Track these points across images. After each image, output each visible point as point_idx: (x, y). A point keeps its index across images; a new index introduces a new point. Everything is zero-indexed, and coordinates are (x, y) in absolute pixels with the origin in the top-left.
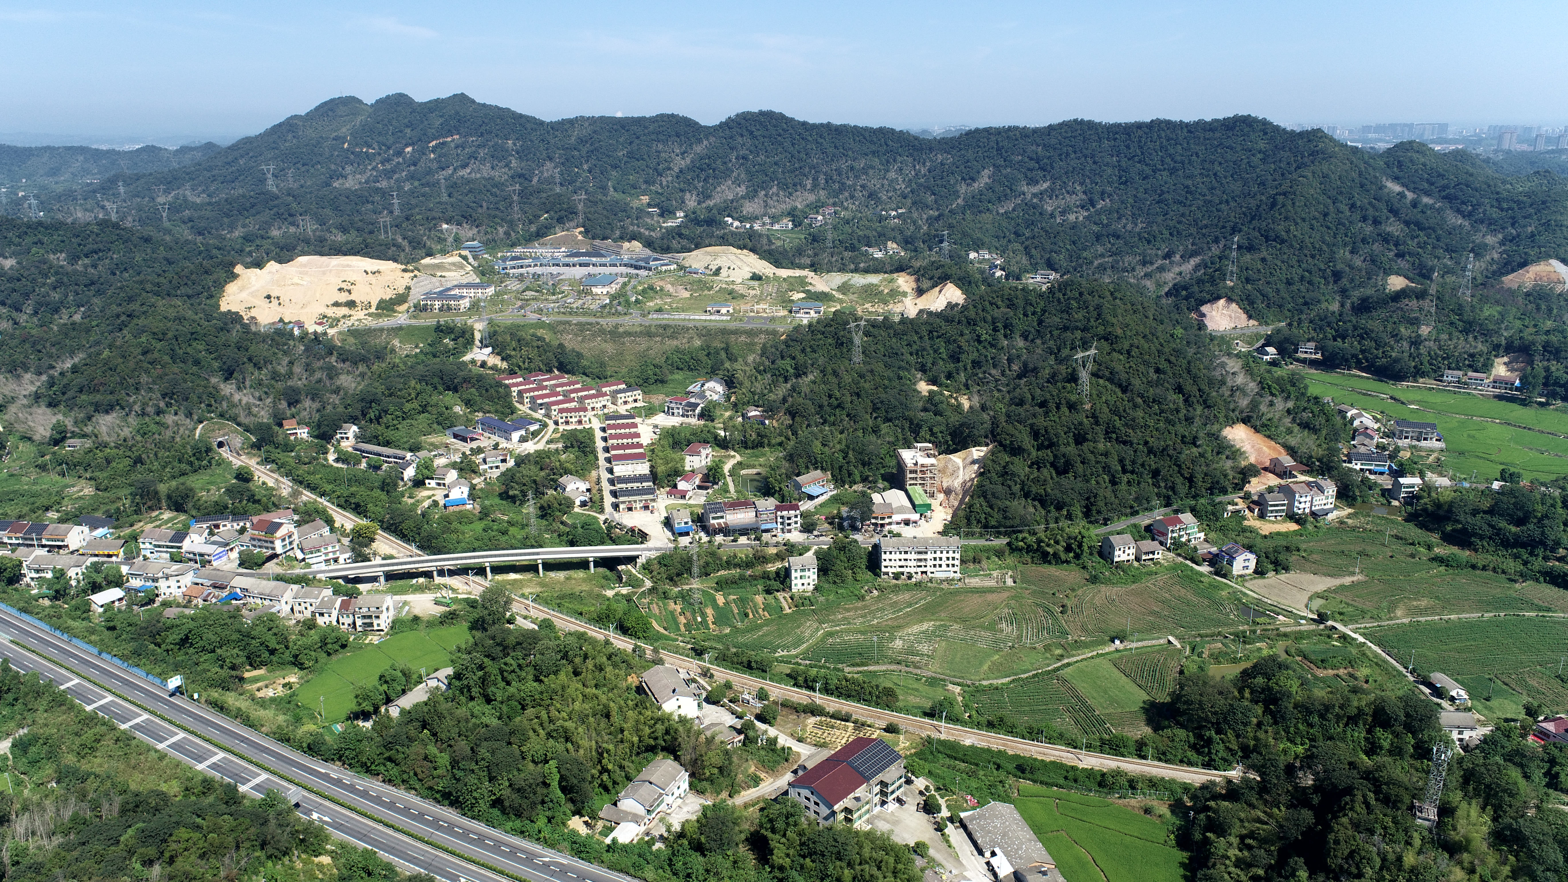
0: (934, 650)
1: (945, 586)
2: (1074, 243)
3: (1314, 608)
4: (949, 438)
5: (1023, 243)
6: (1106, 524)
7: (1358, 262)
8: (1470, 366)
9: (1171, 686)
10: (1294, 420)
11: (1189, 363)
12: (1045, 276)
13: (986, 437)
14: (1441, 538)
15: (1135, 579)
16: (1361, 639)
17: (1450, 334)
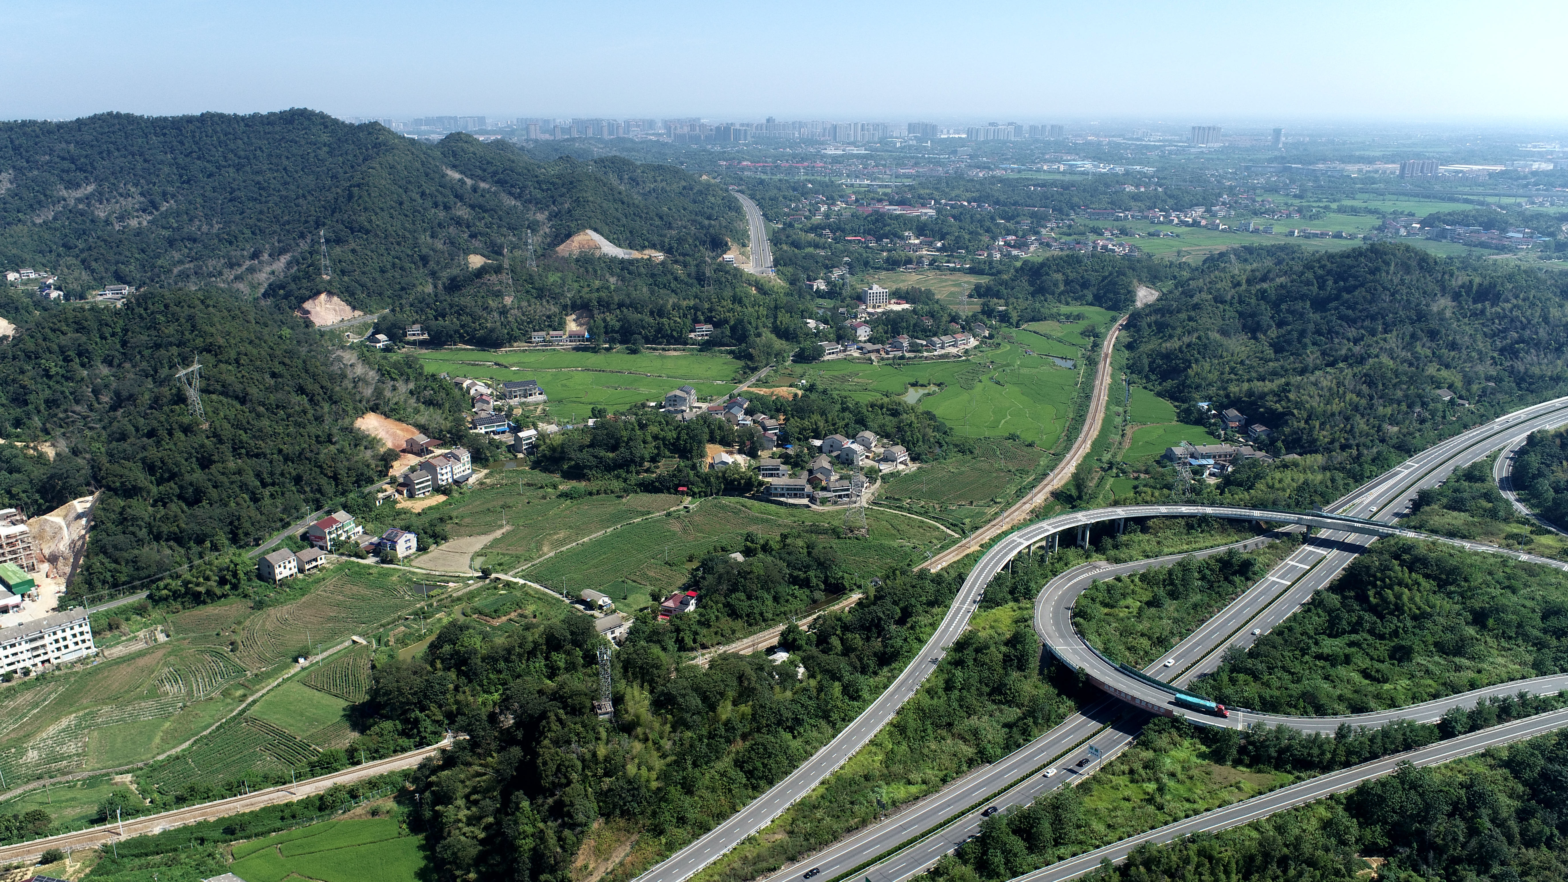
0: (85, 745)
1: (79, 668)
2: (143, 251)
3: (477, 567)
4: (37, 496)
5: (77, 256)
6: (258, 545)
7: (439, 245)
8: (550, 326)
9: (366, 684)
10: (418, 400)
11: (304, 362)
12: (118, 291)
13: (88, 484)
14: (562, 477)
15: (303, 591)
16: (522, 581)
17: (528, 301)
